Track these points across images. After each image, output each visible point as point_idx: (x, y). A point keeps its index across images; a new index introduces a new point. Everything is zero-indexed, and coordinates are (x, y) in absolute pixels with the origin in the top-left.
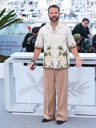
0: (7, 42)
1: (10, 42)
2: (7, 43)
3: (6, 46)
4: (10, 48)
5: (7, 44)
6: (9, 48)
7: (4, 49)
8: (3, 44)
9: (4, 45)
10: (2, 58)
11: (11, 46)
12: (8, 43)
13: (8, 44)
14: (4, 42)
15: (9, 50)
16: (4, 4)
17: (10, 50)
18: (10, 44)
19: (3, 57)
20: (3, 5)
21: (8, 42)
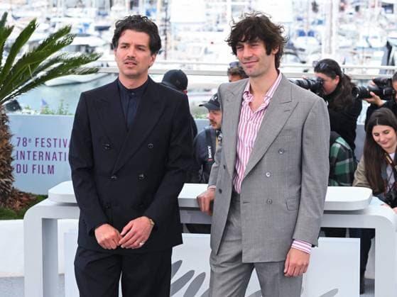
0: (39, 141)
1: (52, 142)
2: (39, 144)
3: (37, 157)
4: (51, 163)
5: (39, 148)
6: (46, 163)
7: (30, 169)
8: (25, 149)
9: (29, 152)
10: (21, 200)
11: (55, 157)
12: (46, 144)
13: (45, 150)
14: (30, 140)
15: (46, 170)
16: (33, 5)
17: (51, 170)
18: (52, 150)
19: (24, 198)
20: (33, 9)
21: (45, 141)
